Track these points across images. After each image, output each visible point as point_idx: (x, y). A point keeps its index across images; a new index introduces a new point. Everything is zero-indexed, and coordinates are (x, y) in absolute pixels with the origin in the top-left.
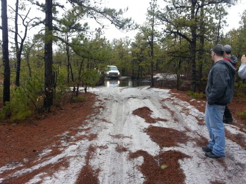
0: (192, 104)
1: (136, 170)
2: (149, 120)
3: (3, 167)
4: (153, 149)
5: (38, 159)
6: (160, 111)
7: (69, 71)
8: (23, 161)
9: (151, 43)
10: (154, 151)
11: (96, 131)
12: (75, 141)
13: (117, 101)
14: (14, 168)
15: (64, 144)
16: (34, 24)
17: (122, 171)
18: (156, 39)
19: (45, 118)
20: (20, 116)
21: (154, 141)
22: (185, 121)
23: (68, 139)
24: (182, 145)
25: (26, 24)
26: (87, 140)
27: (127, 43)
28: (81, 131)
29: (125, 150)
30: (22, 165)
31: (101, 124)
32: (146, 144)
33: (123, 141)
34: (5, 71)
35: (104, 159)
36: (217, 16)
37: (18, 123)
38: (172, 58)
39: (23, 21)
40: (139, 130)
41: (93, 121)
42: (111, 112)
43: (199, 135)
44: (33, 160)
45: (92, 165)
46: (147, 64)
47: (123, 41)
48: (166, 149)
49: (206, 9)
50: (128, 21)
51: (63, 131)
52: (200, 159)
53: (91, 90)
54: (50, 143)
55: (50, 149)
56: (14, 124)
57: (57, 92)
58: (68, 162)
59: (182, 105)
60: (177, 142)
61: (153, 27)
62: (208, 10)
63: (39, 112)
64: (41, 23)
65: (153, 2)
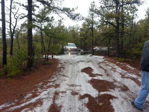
0: (117, 65)
1: (84, 106)
2: (92, 75)
3: (3, 105)
4: (94, 93)
5: (24, 100)
6: (98, 70)
7: (42, 45)
8: (14, 101)
9: (92, 28)
10: (95, 94)
11: (59, 82)
12: (46, 88)
13: (72, 64)
14: (9, 106)
15: (40, 90)
16: (21, 17)
17: (75, 107)
18: (94, 26)
19: (28, 75)
20: (13, 73)
21: (95, 88)
22: (114, 75)
23: (42, 88)
24: (112, 90)
25: (16, 17)
26: (54, 88)
27: (77, 28)
28: (50, 82)
29: (77, 94)
30: (14, 104)
31: (62, 78)
32: (89, 90)
33: (76, 88)
34: (4, 46)
35: (64, 100)
36: (132, 11)
37: (12, 78)
40: (85, 81)
41: (57, 76)
42: (68, 71)
43: (122, 84)
44: (20, 101)
45: (57, 104)
47: (75, 27)
48: (102, 93)
49: (125, 7)
50: (78, 15)
51: (39, 83)
52: (123, 99)
53: (56, 57)
54: (31, 90)
55: (31, 94)
56: (9, 79)
57: (35, 58)
58: (42, 102)
59: (111, 66)
60: (109, 88)
61: (93, 18)
62: (126, 8)
63: (24, 71)
64: (25, 17)
65: (93, 3)
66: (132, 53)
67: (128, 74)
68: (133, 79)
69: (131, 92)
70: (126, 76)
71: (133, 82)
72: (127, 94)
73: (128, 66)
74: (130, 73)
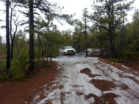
0: (113, 65)
2: (91, 76)
4: (98, 93)
5: (33, 102)
6: (95, 70)
9: (85, 32)
11: (62, 83)
12: (52, 90)
13: (69, 66)
15: (46, 92)
16: (22, 24)
18: (88, 30)
20: (18, 76)
21: (97, 88)
22: (112, 75)
23: (48, 89)
24: (113, 89)
26: (59, 89)
27: (70, 32)
28: (54, 83)
29: (82, 94)
31: (64, 79)
32: (93, 90)
33: (79, 89)
35: (71, 100)
36: (122, 16)
37: (17, 81)
39: (15, 22)
40: (86, 82)
41: (59, 78)
42: (67, 72)
43: (121, 83)
44: (30, 102)
47: (68, 31)
48: (105, 92)
49: (115, 12)
50: (76, 21)
51: (44, 84)
52: (126, 97)
54: (38, 91)
55: (39, 95)
56: (14, 82)
58: (51, 103)
59: (107, 66)
60: (110, 87)
61: (86, 23)
63: (28, 74)
64: (25, 23)
65: (85, 10)
66: (125, 54)
67: (125, 73)
68: (131, 78)
69: (132, 90)
70: (123, 75)
71: (132, 80)
72: (129, 92)
73: (123, 66)
74: (127, 72)
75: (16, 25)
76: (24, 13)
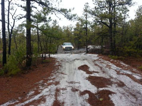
0: (112, 62)
1: (85, 102)
2: (88, 72)
3: (7, 103)
4: (93, 89)
5: (27, 97)
6: (94, 67)
8: (18, 99)
9: (86, 28)
10: (94, 90)
11: (59, 80)
12: (47, 86)
13: (68, 62)
14: (13, 103)
15: (41, 88)
16: (19, 18)
17: (77, 103)
18: (88, 26)
19: (27, 73)
20: (13, 72)
21: (93, 85)
22: (109, 72)
23: (43, 85)
24: (109, 86)
26: (54, 85)
27: (71, 28)
28: (50, 80)
29: (77, 90)
30: (18, 101)
31: (60, 75)
32: (88, 86)
33: (75, 85)
35: (66, 96)
36: (123, 12)
37: (12, 76)
38: (98, 36)
39: (13, 16)
40: (83, 78)
41: (56, 74)
42: (65, 69)
43: (118, 80)
44: (24, 98)
45: (59, 100)
46: (83, 40)
47: (69, 27)
48: (101, 89)
50: (74, 15)
51: (40, 80)
52: (121, 94)
53: (52, 56)
54: (33, 87)
55: (33, 91)
56: (10, 77)
57: (33, 57)
58: (45, 99)
59: (106, 63)
60: (106, 84)
61: (86, 19)
62: (118, 9)
63: (24, 70)
64: (23, 17)
65: (86, 4)
66: (125, 51)
67: (123, 71)
68: (128, 75)
69: (128, 88)
70: (121, 73)
71: (129, 78)
72: (124, 89)
73: (122, 63)
74: (125, 69)
75: (13, 19)
76: (21, 6)
